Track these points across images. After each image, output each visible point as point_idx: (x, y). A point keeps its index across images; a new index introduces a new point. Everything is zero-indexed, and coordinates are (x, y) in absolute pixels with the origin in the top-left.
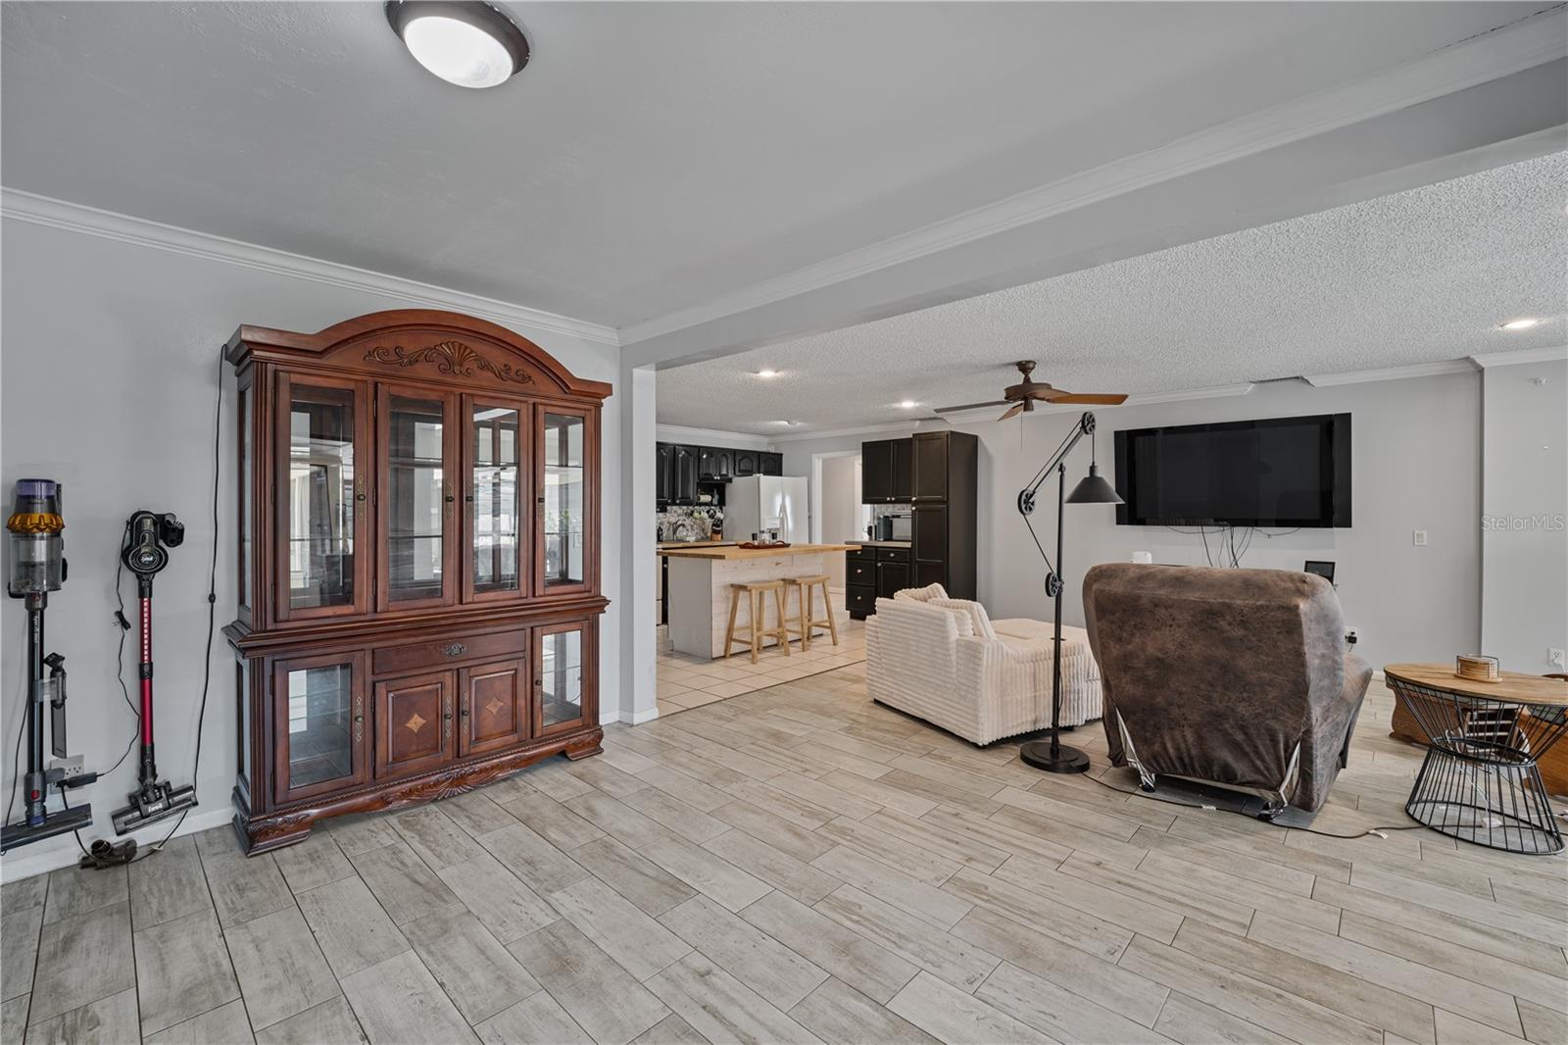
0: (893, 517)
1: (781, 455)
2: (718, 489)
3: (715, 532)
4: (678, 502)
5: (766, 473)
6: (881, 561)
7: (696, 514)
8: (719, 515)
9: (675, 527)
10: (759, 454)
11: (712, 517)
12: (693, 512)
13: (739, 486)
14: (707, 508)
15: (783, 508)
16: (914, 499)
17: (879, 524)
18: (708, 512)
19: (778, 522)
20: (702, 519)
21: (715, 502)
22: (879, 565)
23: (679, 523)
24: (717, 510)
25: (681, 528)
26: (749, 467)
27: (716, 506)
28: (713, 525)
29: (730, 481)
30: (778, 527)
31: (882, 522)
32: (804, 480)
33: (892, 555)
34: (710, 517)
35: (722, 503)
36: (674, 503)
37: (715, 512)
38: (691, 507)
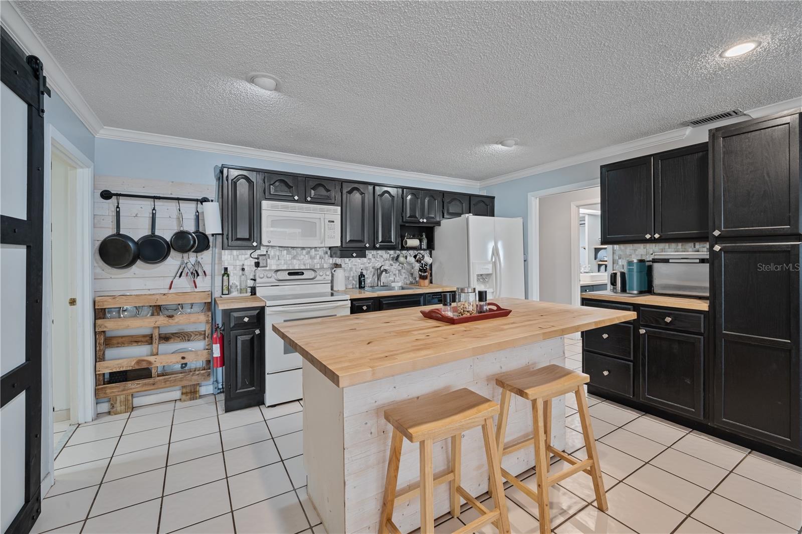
0: (654, 261)
1: (494, 198)
2: (427, 233)
3: (423, 278)
4: (378, 246)
5: (476, 214)
6: (645, 326)
7: (401, 259)
8: (428, 259)
9: (379, 272)
10: (470, 197)
11: (419, 261)
12: (398, 256)
13: (447, 229)
14: (416, 252)
15: (495, 252)
16: (717, 233)
17: (630, 271)
18: (415, 257)
19: (490, 266)
20: (410, 264)
21: (424, 246)
22: (642, 331)
23: (382, 269)
24: (426, 254)
25: (384, 273)
26: (459, 211)
27: (424, 250)
28: (420, 270)
29: (439, 224)
30: (490, 272)
31: (635, 268)
32: (519, 221)
33: (668, 320)
34: (417, 261)
35: (431, 247)
36: (374, 248)
37: (423, 256)
38: (398, 252)
